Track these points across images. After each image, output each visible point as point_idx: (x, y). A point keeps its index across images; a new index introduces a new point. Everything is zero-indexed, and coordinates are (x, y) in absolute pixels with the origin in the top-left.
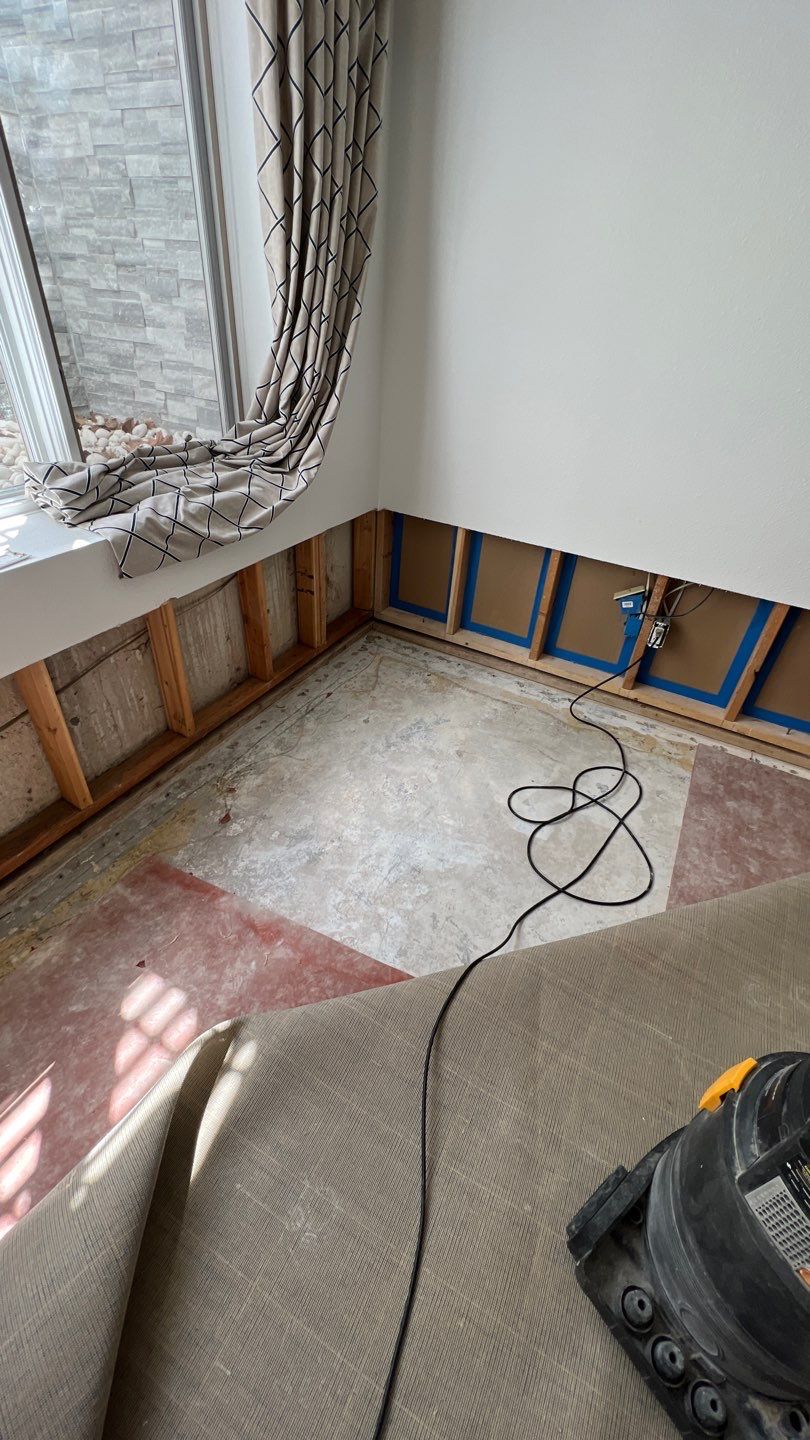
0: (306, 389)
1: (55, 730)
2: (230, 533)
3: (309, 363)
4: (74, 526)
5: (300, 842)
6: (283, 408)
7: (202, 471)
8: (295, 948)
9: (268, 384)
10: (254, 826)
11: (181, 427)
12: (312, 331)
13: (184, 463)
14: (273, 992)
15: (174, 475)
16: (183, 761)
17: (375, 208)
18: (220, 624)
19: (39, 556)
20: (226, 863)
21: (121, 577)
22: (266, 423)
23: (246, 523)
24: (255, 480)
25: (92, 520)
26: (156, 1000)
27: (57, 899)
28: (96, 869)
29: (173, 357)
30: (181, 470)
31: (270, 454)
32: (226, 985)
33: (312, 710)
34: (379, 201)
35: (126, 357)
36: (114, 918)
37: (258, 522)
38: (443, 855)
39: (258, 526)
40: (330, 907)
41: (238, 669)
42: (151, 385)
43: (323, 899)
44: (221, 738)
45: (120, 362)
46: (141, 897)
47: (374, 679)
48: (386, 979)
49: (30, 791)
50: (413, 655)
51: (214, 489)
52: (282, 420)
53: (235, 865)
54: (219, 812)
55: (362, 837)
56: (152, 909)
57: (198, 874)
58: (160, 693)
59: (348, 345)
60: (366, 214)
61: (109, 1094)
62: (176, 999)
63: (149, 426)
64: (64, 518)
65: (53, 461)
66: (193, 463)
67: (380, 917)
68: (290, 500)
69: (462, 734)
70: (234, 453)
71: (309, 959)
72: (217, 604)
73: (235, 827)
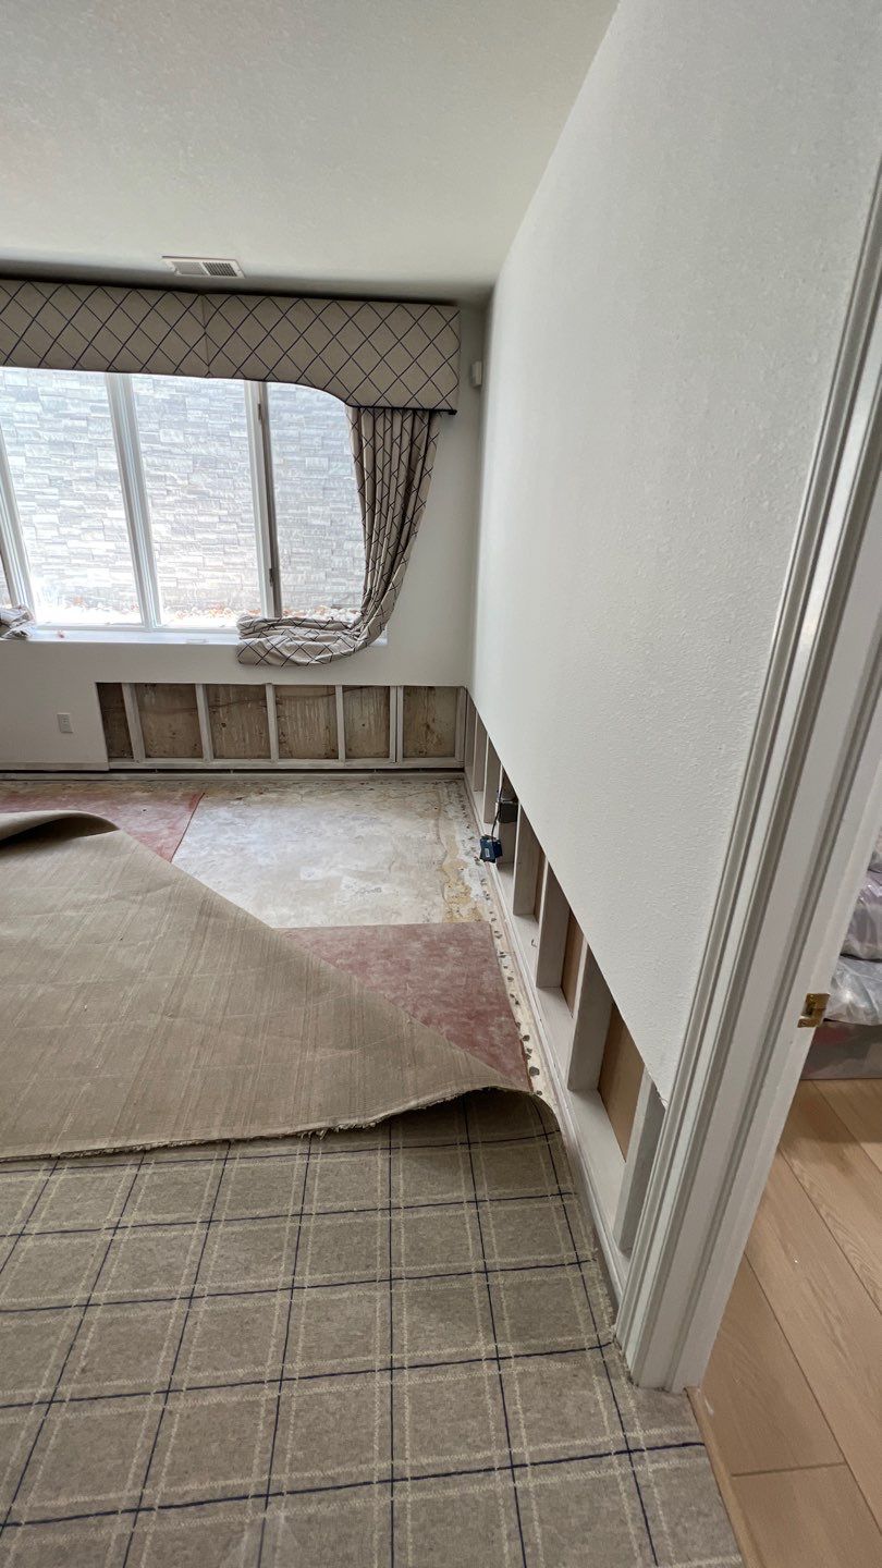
5: (239, 817)
15: (298, 630)
18: (322, 717)
21: (239, 662)
30: (309, 629)
36: (165, 798)
41: (333, 750)
43: (207, 833)
50: (453, 798)
51: (314, 640)
54: (243, 795)
57: (202, 804)
72: (322, 704)
73: (236, 802)
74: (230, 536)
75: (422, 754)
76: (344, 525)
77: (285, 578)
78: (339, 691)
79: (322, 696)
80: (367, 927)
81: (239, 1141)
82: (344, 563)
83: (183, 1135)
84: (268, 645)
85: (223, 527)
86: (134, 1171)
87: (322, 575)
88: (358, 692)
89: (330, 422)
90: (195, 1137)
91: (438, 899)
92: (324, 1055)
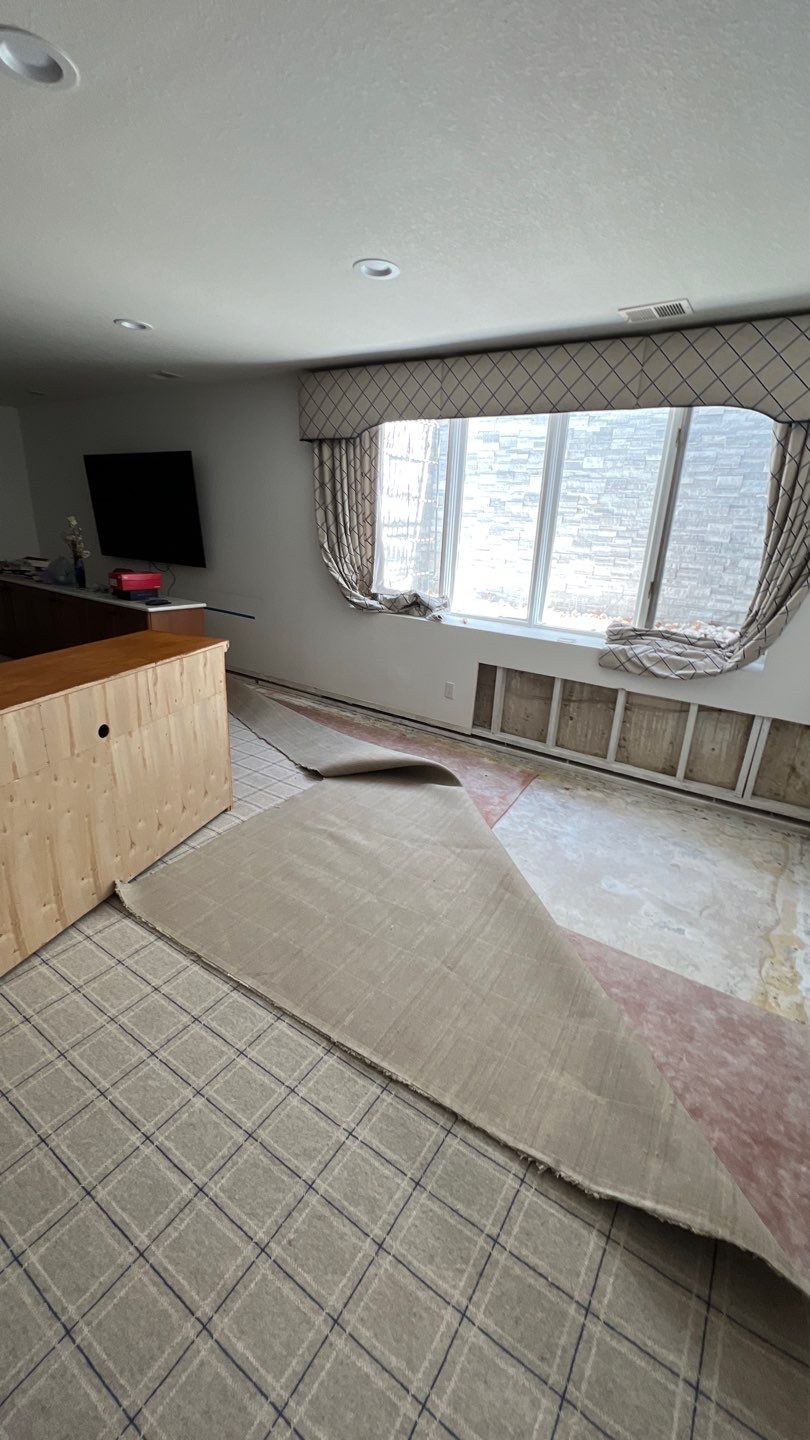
5: (561, 806)
10: (566, 795)
18: (669, 731)
20: (542, 789)
30: (677, 644)
36: (506, 770)
41: (672, 767)
43: (530, 812)
49: (542, 730)
53: (542, 792)
57: (533, 784)
66: (691, 644)
72: (671, 720)
73: (563, 791)
74: (623, 550)
75: (777, 797)
76: (744, 544)
77: (666, 591)
78: (694, 710)
79: (675, 711)
80: (655, 967)
81: (465, 1122)
82: (735, 581)
83: (423, 1084)
84: (630, 653)
85: (619, 541)
86: (379, 1091)
87: (707, 592)
88: (716, 714)
89: (755, 441)
90: (432, 1092)
91: (753, 972)
92: (567, 1083)
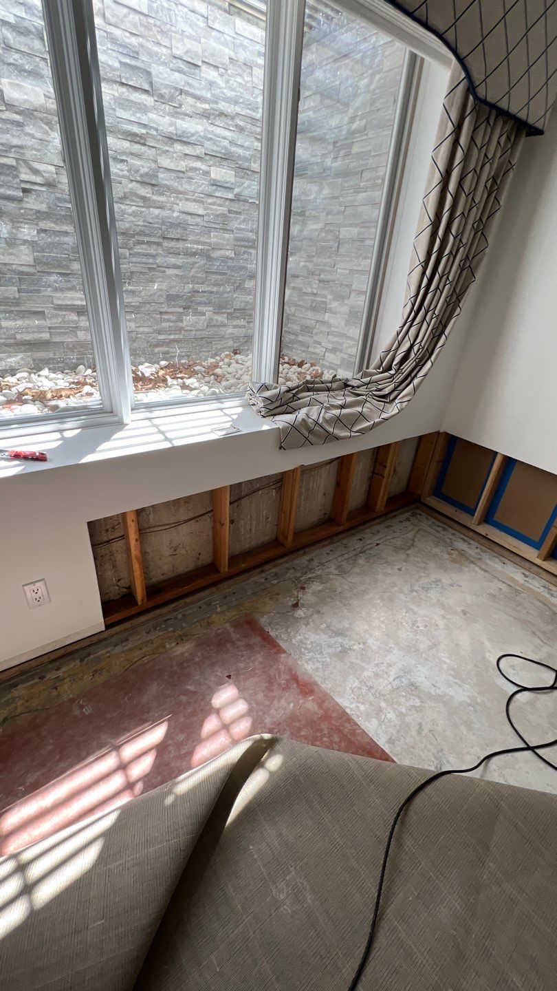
0: (412, 355)
1: (223, 524)
2: (345, 433)
3: (418, 340)
4: (265, 417)
5: (338, 636)
6: (395, 365)
7: (337, 395)
8: (320, 705)
9: (390, 351)
10: (311, 615)
11: (330, 368)
12: (425, 323)
13: (329, 390)
14: (299, 729)
15: (322, 396)
16: (280, 561)
17: (485, 254)
18: (323, 485)
19: (245, 431)
20: (290, 633)
21: (280, 448)
22: (382, 373)
23: (356, 429)
24: (367, 405)
25: (274, 415)
26: (232, 702)
27: (195, 620)
28: (219, 610)
29: (336, 330)
30: (326, 393)
31: (380, 390)
32: (272, 712)
33: (365, 551)
34: (487, 251)
35: (309, 328)
36: (221, 643)
37: (362, 429)
38: (437, 682)
39: (362, 431)
40: (348, 688)
41: (325, 514)
42: (320, 343)
43: (344, 681)
44: (304, 554)
45: (306, 330)
46: (238, 636)
47: (411, 542)
48: (376, 754)
49: (199, 554)
50: (444, 533)
51: (342, 407)
52: (393, 372)
53: (295, 636)
54: (292, 599)
55: (380, 648)
56: (242, 646)
57: (273, 634)
58: (278, 517)
59: (447, 332)
60: (477, 258)
61: (194, 747)
62: (242, 706)
63: (312, 365)
64: (261, 412)
65: (263, 382)
66: (333, 390)
67: (380, 710)
68: (386, 419)
69: (470, 599)
70: (358, 387)
71: (326, 717)
72: (324, 472)
73: (300, 612)
